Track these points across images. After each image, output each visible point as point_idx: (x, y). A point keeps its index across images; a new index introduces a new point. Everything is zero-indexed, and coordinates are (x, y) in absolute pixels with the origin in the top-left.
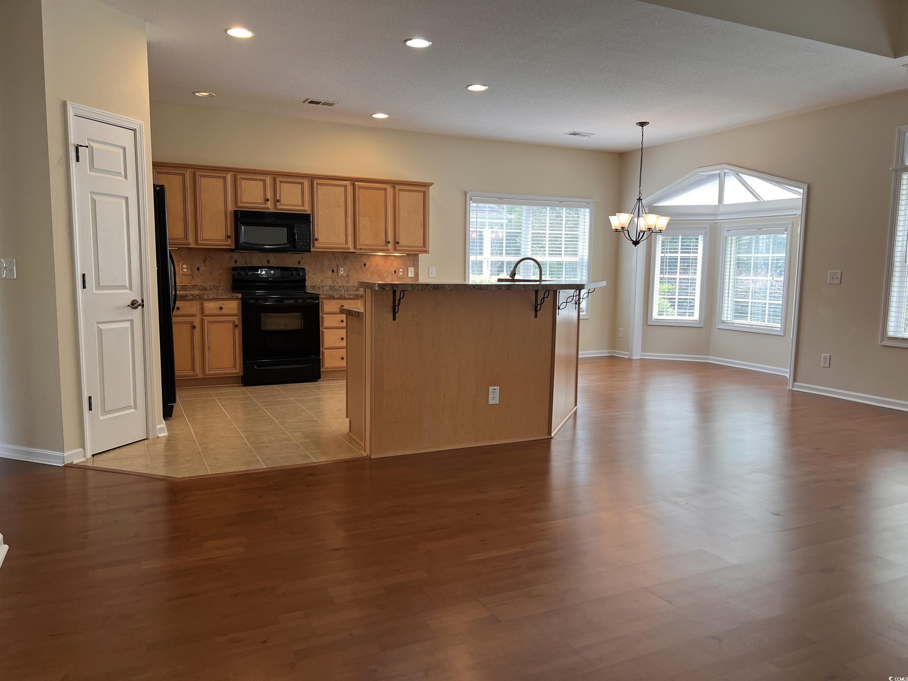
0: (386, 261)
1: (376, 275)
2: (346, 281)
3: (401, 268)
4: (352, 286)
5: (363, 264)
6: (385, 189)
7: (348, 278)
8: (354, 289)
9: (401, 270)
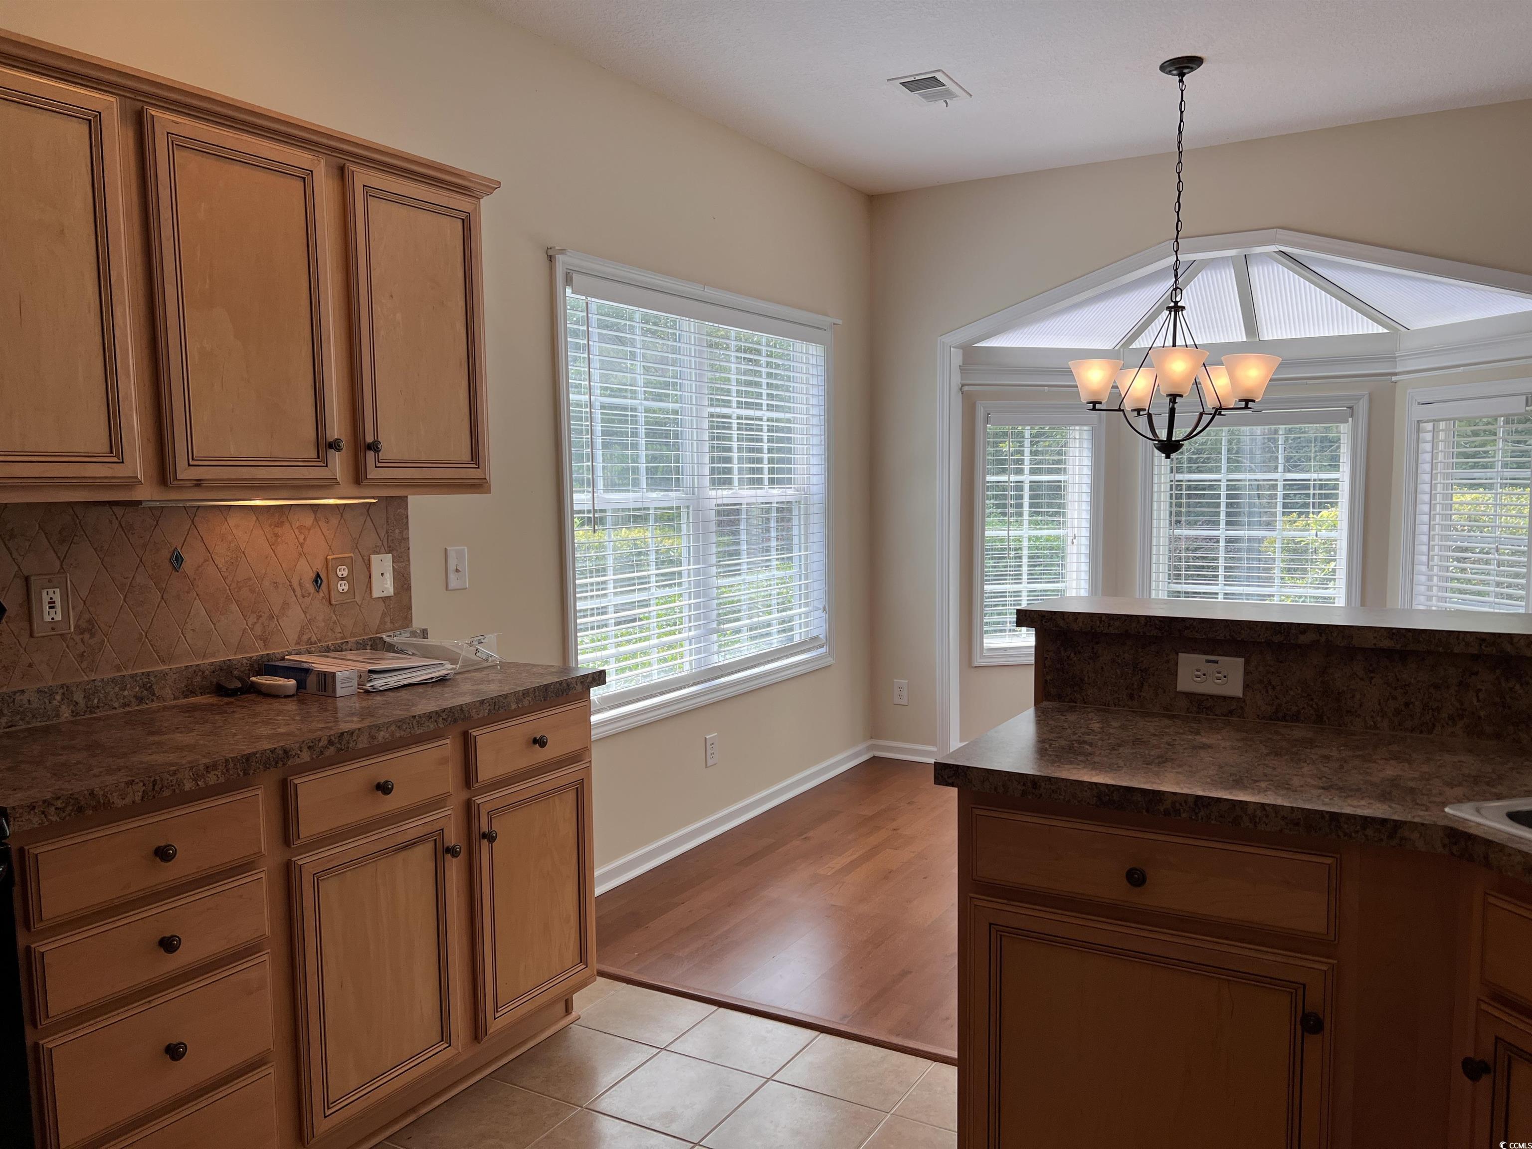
0: (276, 535)
1: (234, 607)
2: (82, 655)
3: (342, 561)
4: (113, 680)
5: (166, 553)
6: (306, 178)
7: (92, 635)
8: (126, 693)
9: (343, 571)
